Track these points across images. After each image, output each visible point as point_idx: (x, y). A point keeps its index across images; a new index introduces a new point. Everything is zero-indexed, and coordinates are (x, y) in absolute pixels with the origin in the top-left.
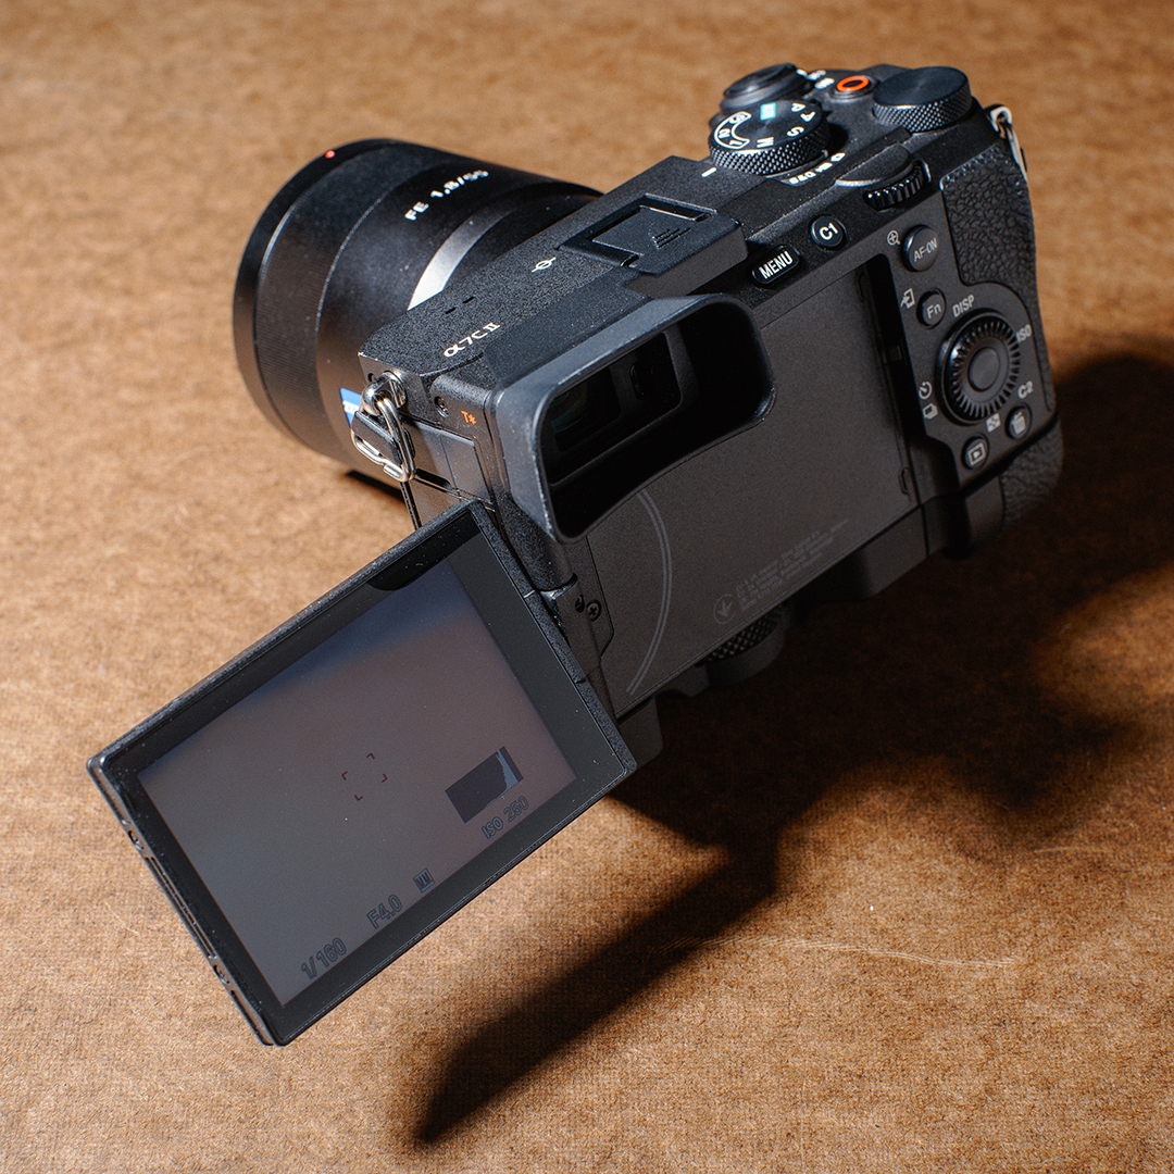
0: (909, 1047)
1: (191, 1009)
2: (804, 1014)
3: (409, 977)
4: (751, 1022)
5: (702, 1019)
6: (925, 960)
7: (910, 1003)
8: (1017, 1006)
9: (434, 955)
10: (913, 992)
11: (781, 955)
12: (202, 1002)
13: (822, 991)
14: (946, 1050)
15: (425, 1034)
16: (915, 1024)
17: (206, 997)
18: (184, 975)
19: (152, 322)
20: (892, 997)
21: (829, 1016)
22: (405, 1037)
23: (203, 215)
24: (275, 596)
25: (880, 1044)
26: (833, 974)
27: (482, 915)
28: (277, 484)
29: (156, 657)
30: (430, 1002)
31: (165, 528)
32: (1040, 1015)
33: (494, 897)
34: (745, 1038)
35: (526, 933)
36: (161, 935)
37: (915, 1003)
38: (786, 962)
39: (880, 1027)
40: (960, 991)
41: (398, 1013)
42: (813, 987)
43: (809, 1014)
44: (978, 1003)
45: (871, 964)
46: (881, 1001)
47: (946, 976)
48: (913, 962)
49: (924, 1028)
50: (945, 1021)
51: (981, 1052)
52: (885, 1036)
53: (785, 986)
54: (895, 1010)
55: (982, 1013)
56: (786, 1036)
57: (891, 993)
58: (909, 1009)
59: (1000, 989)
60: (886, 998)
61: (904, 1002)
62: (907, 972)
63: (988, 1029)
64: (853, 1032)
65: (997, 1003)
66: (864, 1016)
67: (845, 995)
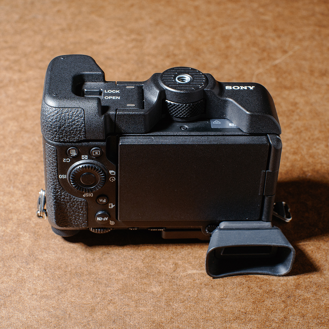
0: (261, 304)
1: (39, 292)
2: (228, 294)
3: (106, 282)
4: (212, 296)
5: (197, 295)
6: (266, 277)
7: (261, 290)
8: (294, 291)
9: (114, 276)
10: (262, 287)
12: (43, 290)
13: (234, 287)
14: (272, 305)
15: (111, 300)
16: (262, 297)
17: (44, 289)
18: (37, 282)
19: (27, 81)
20: (255, 289)
21: (236, 295)
22: (105, 301)
23: (43, 47)
25: (252, 303)
26: (237, 281)
27: (129, 263)
29: (29, 184)
30: (113, 290)
31: (31, 144)
32: (301, 294)
33: (133, 258)
34: (210, 301)
35: (143, 269)
36: (30, 269)
37: (262, 290)
39: (252, 298)
40: (276, 287)
42: (231, 285)
43: (230, 294)
44: (282, 290)
45: (249, 278)
46: (252, 290)
47: (272, 282)
48: (262, 278)
49: (265, 298)
50: (272, 296)
51: (283, 306)
52: (253, 301)
53: (222, 285)
54: (256, 293)
55: (283, 294)
56: (222, 301)
57: (255, 287)
58: (261, 292)
59: (289, 286)
60: (253, 289)
61: (259, 290)
62: (260, 281)
63: (285, 298)
64: (243, 299)
65: (288, 291)
66: (247, 295)
67: (241, 288)
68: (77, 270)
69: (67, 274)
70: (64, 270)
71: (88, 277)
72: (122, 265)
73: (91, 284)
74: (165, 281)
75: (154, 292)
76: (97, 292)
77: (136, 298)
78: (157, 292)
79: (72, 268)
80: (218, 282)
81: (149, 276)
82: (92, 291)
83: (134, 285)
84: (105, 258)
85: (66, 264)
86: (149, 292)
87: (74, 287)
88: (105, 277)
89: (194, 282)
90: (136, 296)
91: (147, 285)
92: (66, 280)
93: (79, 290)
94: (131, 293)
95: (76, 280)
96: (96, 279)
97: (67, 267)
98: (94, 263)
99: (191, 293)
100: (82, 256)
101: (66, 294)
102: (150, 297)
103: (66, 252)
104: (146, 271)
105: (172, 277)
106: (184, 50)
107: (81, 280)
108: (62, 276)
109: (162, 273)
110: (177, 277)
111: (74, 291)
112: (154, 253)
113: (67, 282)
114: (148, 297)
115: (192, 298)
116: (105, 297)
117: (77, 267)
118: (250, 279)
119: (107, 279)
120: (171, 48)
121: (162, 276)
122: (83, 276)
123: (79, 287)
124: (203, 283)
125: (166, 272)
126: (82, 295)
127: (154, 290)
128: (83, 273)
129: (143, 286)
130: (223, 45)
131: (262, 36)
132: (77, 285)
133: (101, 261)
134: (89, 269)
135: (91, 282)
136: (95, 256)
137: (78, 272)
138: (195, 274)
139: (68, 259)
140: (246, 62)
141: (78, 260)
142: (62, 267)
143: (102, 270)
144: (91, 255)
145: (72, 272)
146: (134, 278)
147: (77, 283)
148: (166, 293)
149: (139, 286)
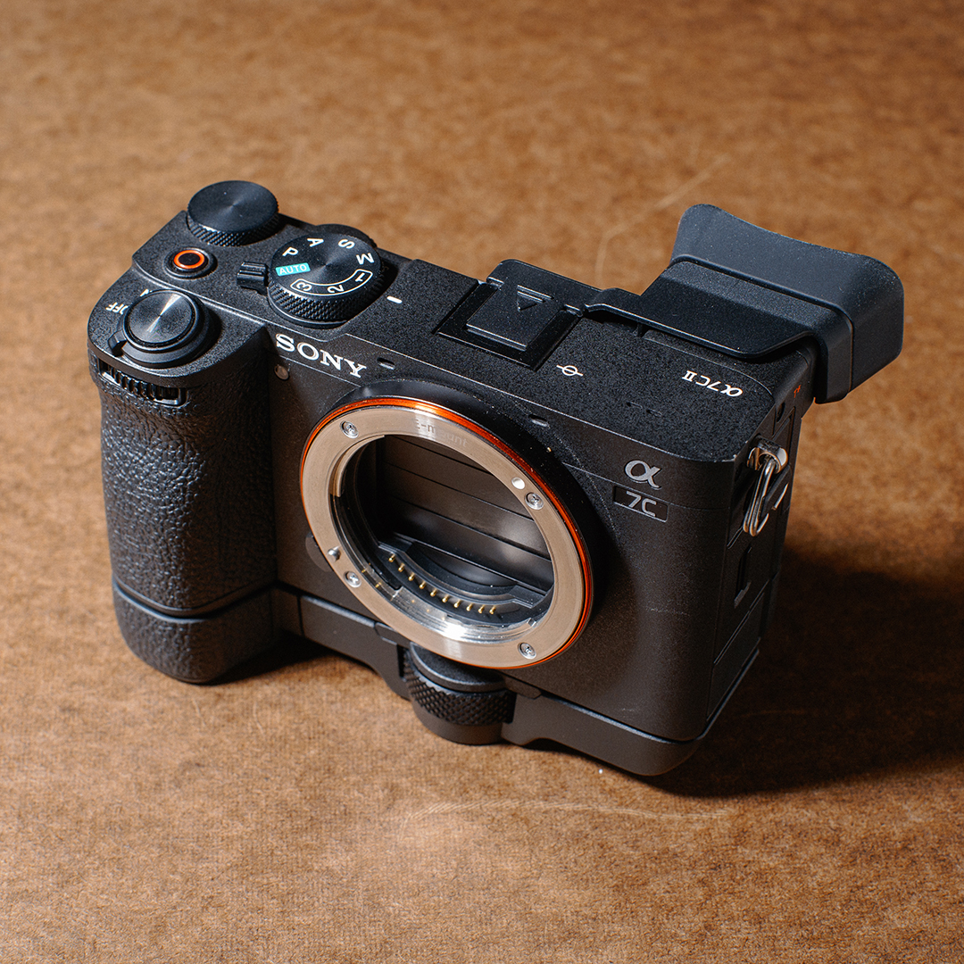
0: (637, 892)
1: (5, 884)
2: (544, 866)
3: (196, 848)
4: (497, 875)
6: (649, 815)
7: (637, 852)
8: (730, 852)
9: (218, 828)
10: (639, 843)
11: (522, 816)
13: (559, 845)
14: (669, 892)
15: (212, 897)
16: (641, 871)
20: (621, 849)
21: (566, 868)
22: (194, 901)
24: (69, 518)
25: (611, 889)
26: (568, 830)
27: (259, 791)
28: (69, 419)
30: (215, 869)
32: (751, 859)
33: (269, 775)
34: (493, 890)
35: (298, 805)
37: (641, 853)
38: (527, 822)
39: (611, 875)
40: (680, 841)
41: (188, 880)
42: (552, 842)
43: (549, 866)
44: (696, 850)
45: (602, 820)
46: (611, 853)
47: (668, 828)
48: (638, 817)
49: (649, 874)
50: (668, 868)
51: (700, 893)
52: (615, 882)
53: (527, 843)
54: (624, 860)
55: (700, 860)
56: (528, 886)
57: (619, 845)
58: (636, 858)
59: (716, 838)
60: (615, 849)
61: (631, 852)
62: (633, 826)
63: (706, 873)
64: (587, 880)
65: (713, 850)
66: (597, 866)
67: (579, 849)
68: (111, 816)
69: (83, 829)
70: (75, 816)
71: (143, 834)
72: (240, 796)
73: (153, 853)
74: (363, 837)
75: (332, 871)
76: (171, 876)
77: (283, 887)
78: (342, 870)
79: (98, 810)
80: (514, 835)
81: (318, 826)
82: (157, 875)
83: (275, 852)
84: (190, 779)
85: (80, 800)
86: (317, 871)
87: (104, 866)
88: (191, 832)
89: (447, 836)
90: (282, 883)
91: (311, 849)
92: (81, 845)
93: (117, 873)
94: (267, 875)
95: (109, 844)
96: (168, 839)
97: (83, 809)
98: (160, 793)
99: (437, 869)
100: (125, 776)
101: (81, 884)
102: (322, 883)
103: (80, 767)
104: (307, 812)
105: (381, 825)
106: (400, 177)
107: (124, 845)
108: (70, 835)
109: (354, 816)
110: (398, 825)
111: (103, 876)
112: (329, 758)
113: (85, 852)
114: (315, 885)
115: (440, 884)
116: (195, 890)
117: (111, 807)
118: (604, 822)
119: (198, 838)
120: (364, 174)
121: (353, 824)
122: (129, 832)
123: (120, 864)
124: (471, 838)
125: (367, 812)
126: (128, 887)
127: (332, 863)
128: (129, 825)
129: (302, 854)
130: (511, 160)
131: (623, 130)
132: (114, 858)
133: (180, 788)
134: (145, 813)
135: (153, 849)
136: (161, 775)
137: (115, 822)
138: (447, 814)
139: (84, 786)
140: (579, 207)
141: (115, 786)
142: (69, 808)
143: (184, 814)
144: (151, 773)
145: (98, 822)
146: (275, 831)
147: (113, 852)
148: (368, 873)
149: (288, 853)
